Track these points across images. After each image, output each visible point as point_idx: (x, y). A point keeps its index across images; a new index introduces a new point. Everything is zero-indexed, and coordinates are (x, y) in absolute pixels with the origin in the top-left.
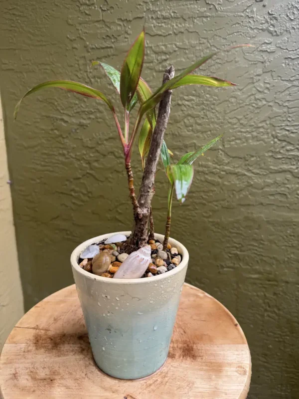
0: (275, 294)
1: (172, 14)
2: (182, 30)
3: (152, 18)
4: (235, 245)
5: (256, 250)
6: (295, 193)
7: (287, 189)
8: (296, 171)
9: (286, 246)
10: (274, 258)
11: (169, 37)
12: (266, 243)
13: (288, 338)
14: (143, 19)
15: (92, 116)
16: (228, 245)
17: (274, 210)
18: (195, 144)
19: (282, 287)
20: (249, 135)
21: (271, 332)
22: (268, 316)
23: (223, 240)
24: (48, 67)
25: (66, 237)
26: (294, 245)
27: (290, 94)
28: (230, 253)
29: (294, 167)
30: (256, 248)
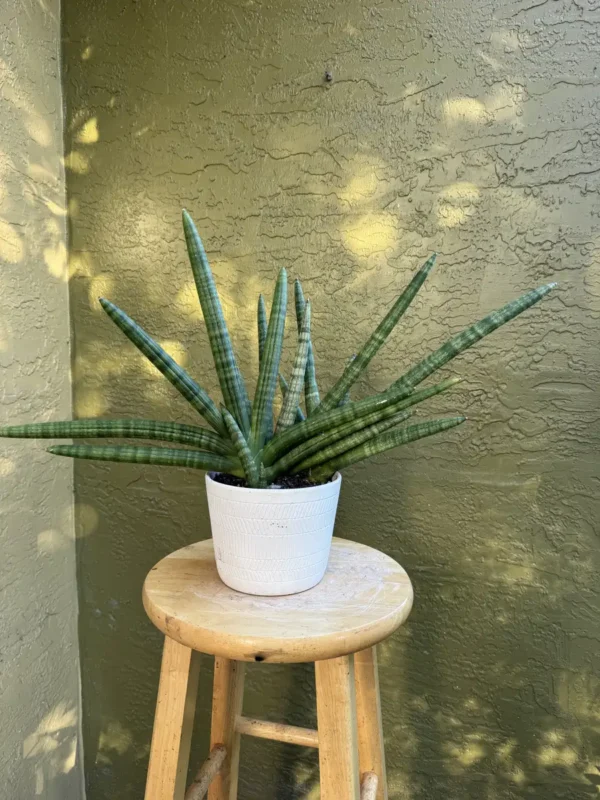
0: (456, 597)
1: (296, 211)
2: (309, 230)
3: (271, 216)
4: (391, 518)
5: (421, 526)
6: (468, 441)
7: (457, 438)
8: (467, 411)
9: (463, 520)
10: (448, 538)
11: (291, 240)
12: (434, 516)
13: (482, 672)
14: (260, 218)
15: (193, 339)
16: (382, 520)
17: (441, 466)
18: (329, 374)
19: (464, 586)
20: (400, 364)
21: (456, 662)
22: (449, 633)
23: (375, 512)
24: (137, 275)
25: (150, 510)
26: (476, 518)
27: (449, 309)
28: (387, 533)
29: (464, 406)
30: (422, 523)
